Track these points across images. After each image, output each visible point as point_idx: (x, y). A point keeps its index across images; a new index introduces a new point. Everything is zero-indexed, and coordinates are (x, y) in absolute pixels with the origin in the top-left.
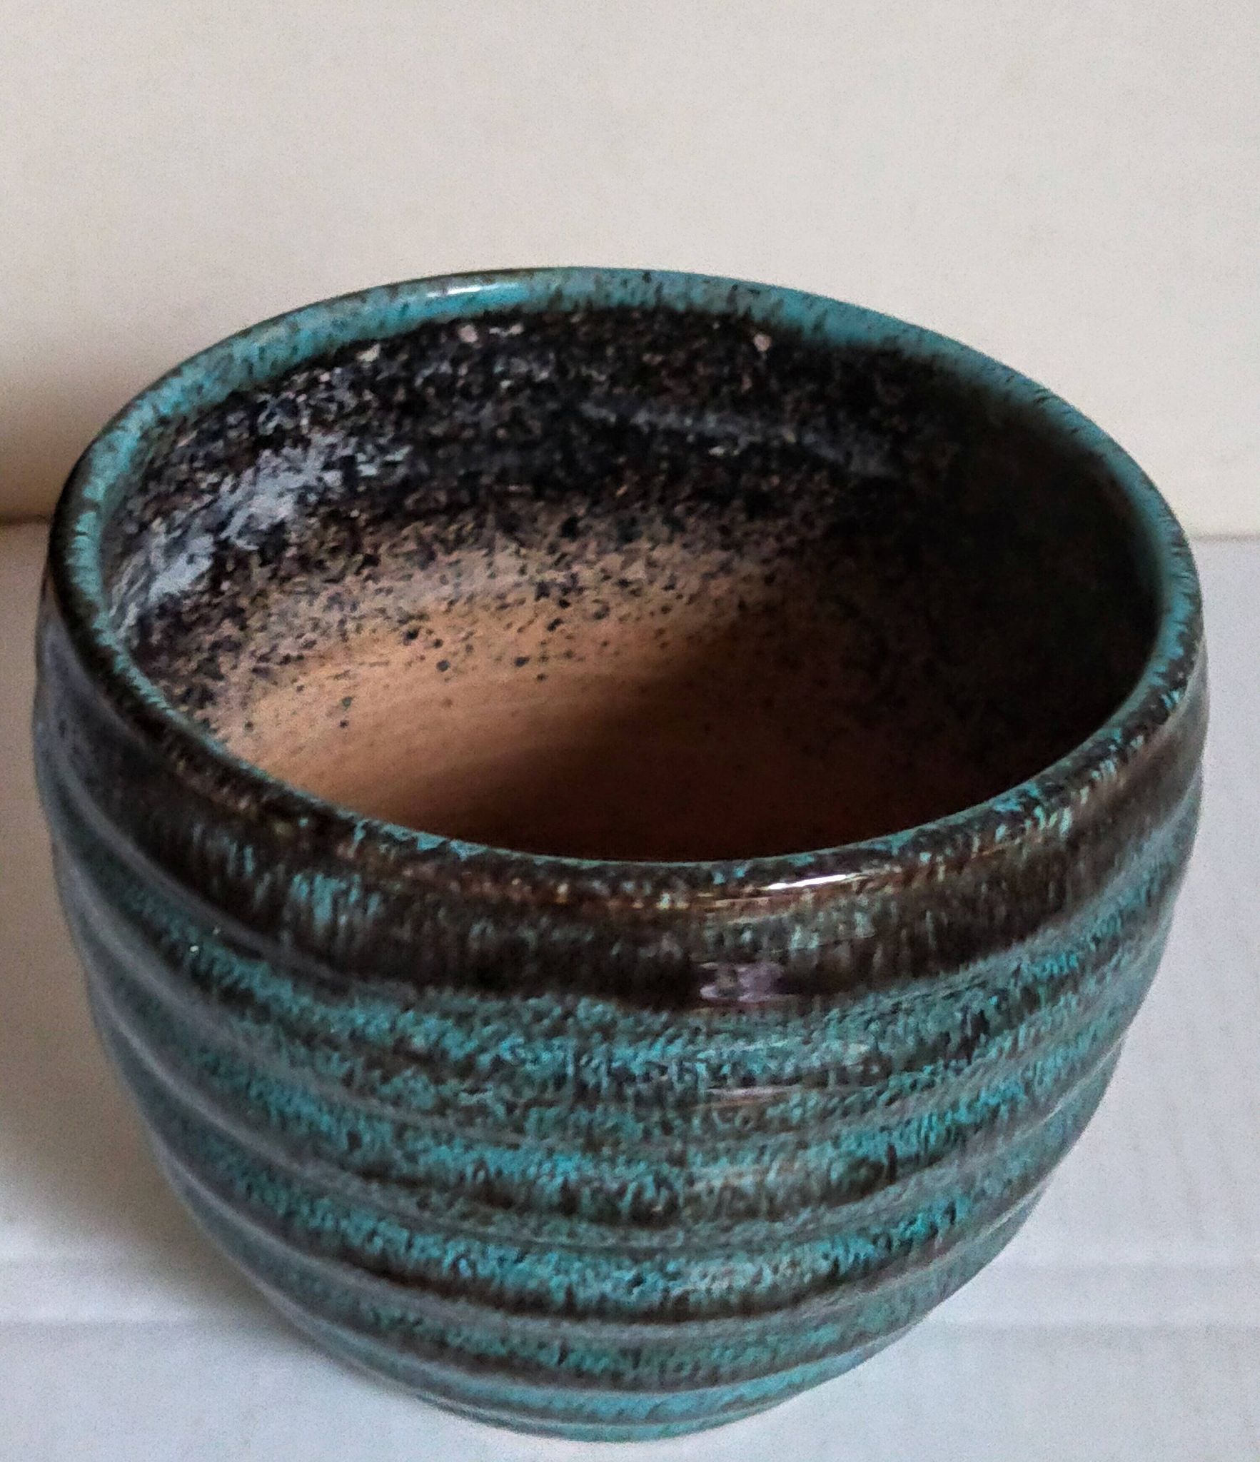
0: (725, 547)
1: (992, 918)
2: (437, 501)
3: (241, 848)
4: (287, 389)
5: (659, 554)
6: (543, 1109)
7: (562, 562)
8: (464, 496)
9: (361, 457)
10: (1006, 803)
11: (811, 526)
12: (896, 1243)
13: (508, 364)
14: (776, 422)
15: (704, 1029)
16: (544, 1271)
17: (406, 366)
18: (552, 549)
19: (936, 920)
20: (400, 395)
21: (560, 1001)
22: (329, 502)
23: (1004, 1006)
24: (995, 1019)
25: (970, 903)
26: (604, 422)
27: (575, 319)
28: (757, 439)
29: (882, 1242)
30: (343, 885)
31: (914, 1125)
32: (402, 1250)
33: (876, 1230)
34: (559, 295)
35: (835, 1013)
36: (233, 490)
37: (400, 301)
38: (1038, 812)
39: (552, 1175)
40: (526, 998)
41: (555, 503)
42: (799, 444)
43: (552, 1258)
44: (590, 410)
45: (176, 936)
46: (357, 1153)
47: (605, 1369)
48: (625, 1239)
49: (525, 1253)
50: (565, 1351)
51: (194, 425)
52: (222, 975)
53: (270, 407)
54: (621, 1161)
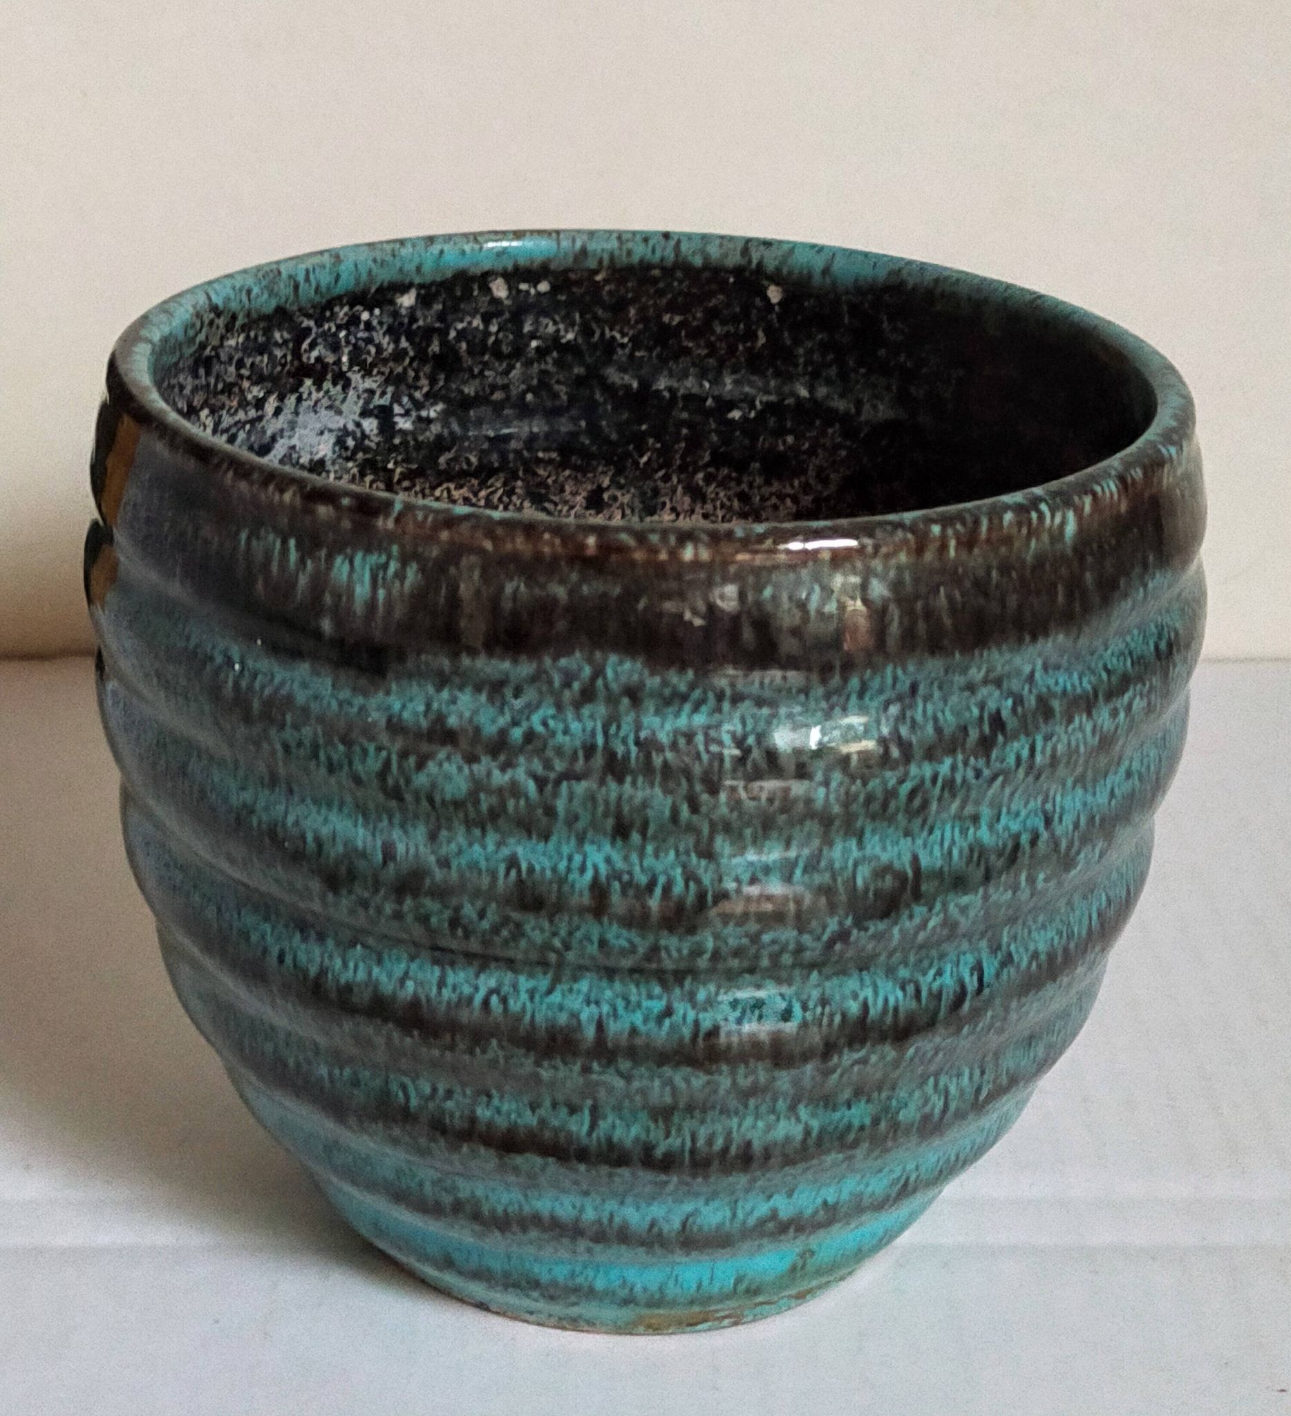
1: (1004, 607)
2: (468, 462)
3: (285, 542)
4: (329, 320)
6: (573, 782)
8: (495, 458)
9: (397, 409)
10: (1015, 498)
12: (924, 994)
13: (536, 322)
14: (788, 378)
15: (728, 692)
16: (575, 1003)
17: (441, 317)
19: (950, 599)
20: (435, 347)
21: (590, 661)
22: (366, 450)
23: (1019, 710)
24: (1011, 722)
25: (981, 585)
26: (628, 387)
27: (599, 278)
28: (773, 398)
29: (910, 989)
30: (383, 558)
31: (937, 833)
32: (434, 989)
33: (903, 973)
34: (584, 252)
35: (855, 682)
36: (278, 412)
37: (435, 249)
38: (1044, 507)
39: (582, 869)
40: (555, 659)
41: (582, 470)
42: (812, 399)
43: (584, 985)
44: (614, 376)
45: (219, 659)
46: (391, 866)
47: (637, 1139)
48: (655, 950)
49: (556, 980)
50: (595, 1113)
51: (244, 328)
52: (263, 687)
53: (313, 336)
54: (650, 849)
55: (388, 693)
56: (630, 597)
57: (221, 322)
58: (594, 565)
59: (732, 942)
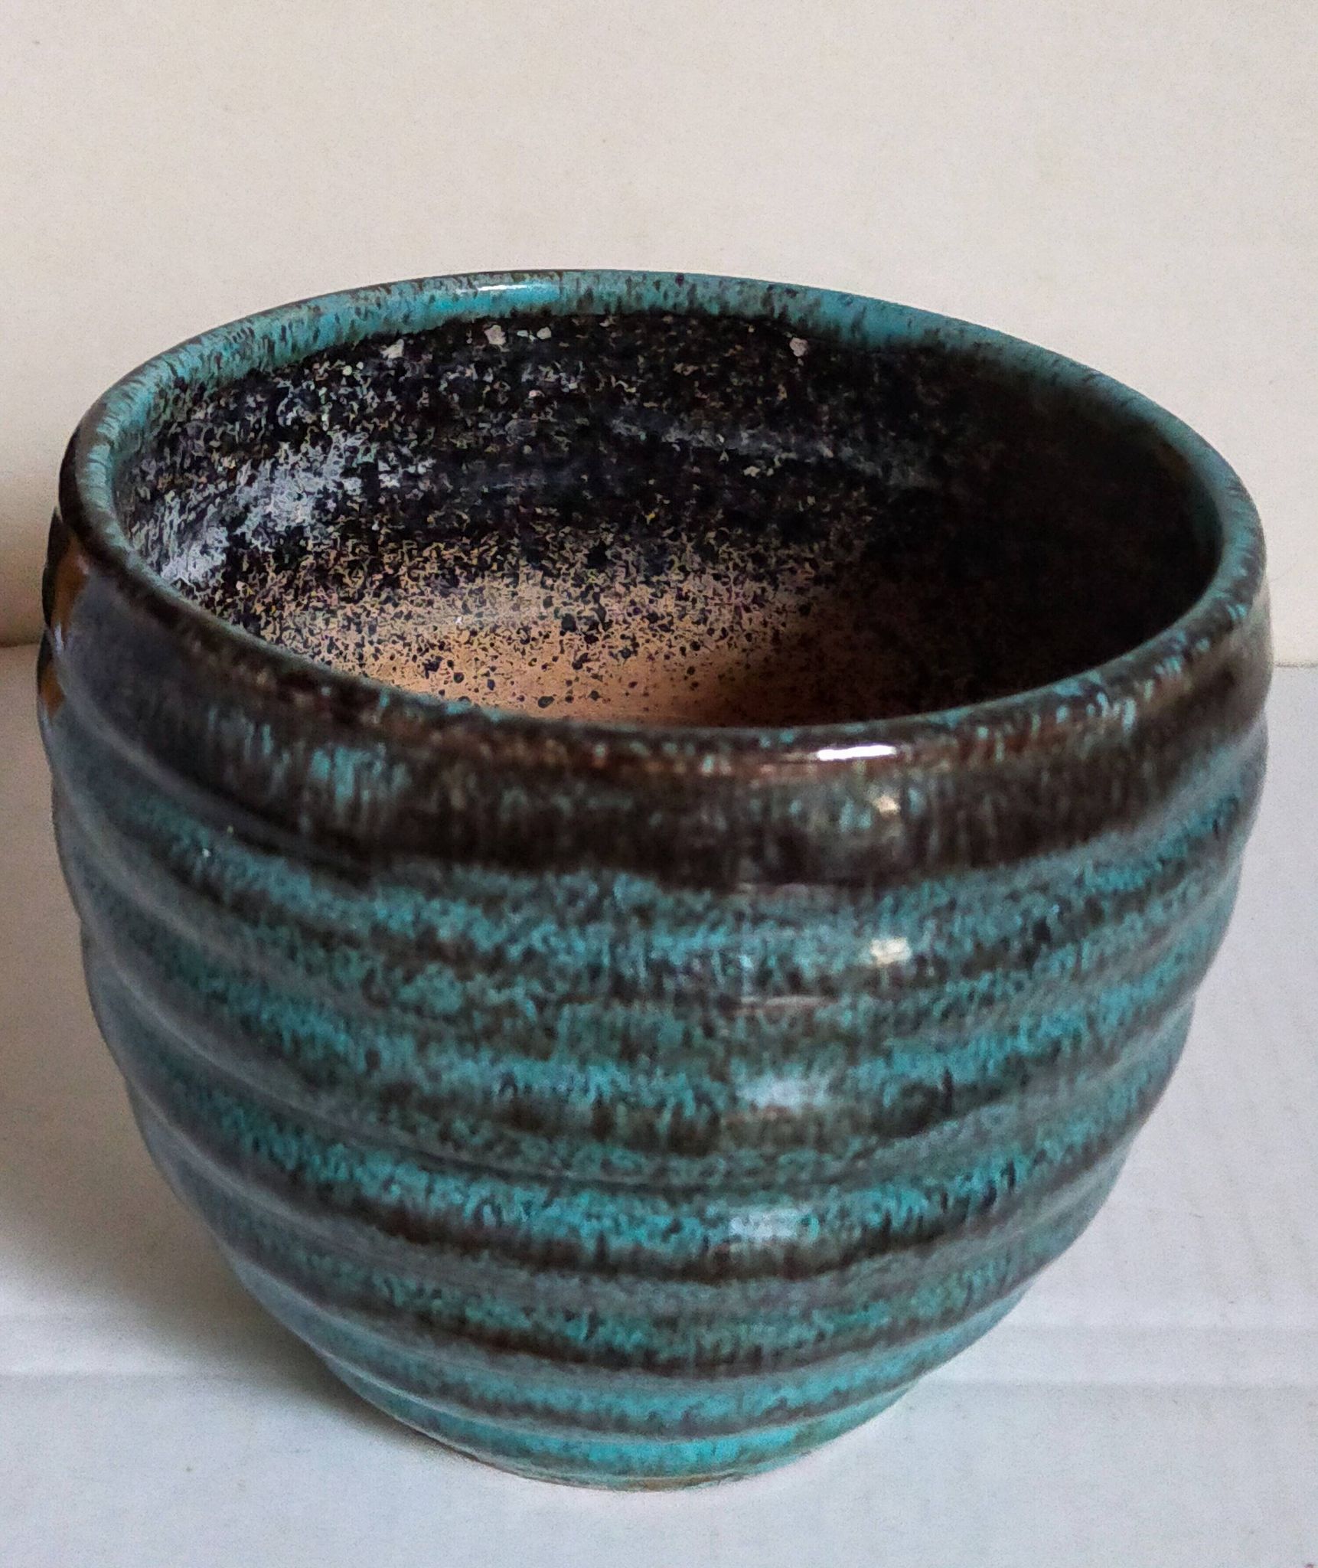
0: (758, 578)
1: (1054, 810)
2: (460, 520)
3: (258, 726)
4: (306, 378)
5: (690, 586)
6: (576, 1005)
7: (590, 593)
8: (488, 515)
9: (382, 466)
10: (1067, 688)
11: (849, 548)
12: (951, 1202)
13: (536, 371)
14: (813, 436)
15: (749, 912)
16: (575, 1217)
17: (431, 368)
18: (579, 581)
19: (996, 807)
20: (424, 400)
21: (596, 879)
22: (348, 512)
23: (1066, 915)
24: (1057, 930)
25: (1031, 789)
26: (633, 439)
27: (605, 324)
28: (793, 455)
29: (937, 1198)
30: (367, 758)
31: (972, 1047)
32: (422, 1198)
33: (930, 1181)
34: (589, 294)
35: (888, 901)
36: (250, 481)
37: (426, 296)
38: (1101, 698)
39: (585, 1090)
40: (560, 874)
41: (583, 527)
42: (836, 459)
43: (584, 1200)
44: (619, 427)
45: (186, 841)
46: (376, 1074)
47: (638, 1347)
48: (662, 1171)
49: (555, 1194)
50: (595, 1321)
51: (212, 398)
52: (234, 878)
53: (290, 396)
54: (659, 1072)
55: (372, 899)
56: (641, 812)
57: (187, 396)
58: (604, 777)
59: (748, 1164)
